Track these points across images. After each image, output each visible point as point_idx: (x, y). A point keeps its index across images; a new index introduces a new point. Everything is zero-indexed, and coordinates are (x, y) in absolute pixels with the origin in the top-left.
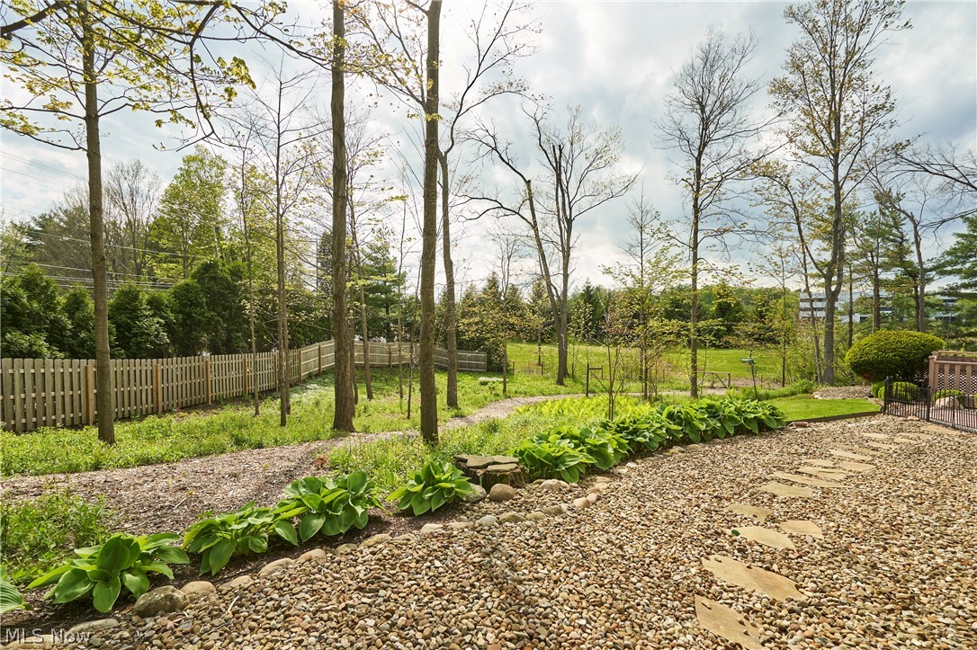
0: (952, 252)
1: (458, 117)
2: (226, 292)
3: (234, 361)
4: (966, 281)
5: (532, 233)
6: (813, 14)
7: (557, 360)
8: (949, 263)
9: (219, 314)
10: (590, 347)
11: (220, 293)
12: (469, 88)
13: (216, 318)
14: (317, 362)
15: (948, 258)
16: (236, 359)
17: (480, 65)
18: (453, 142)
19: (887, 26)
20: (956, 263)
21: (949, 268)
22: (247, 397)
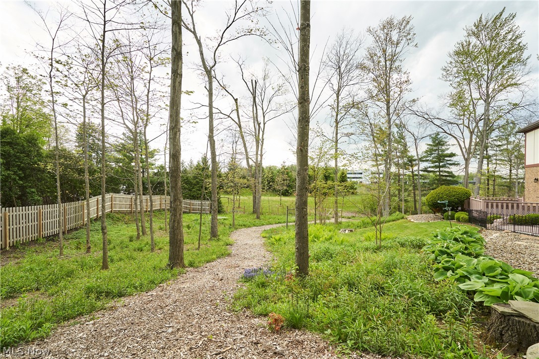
0: (426, 152)
1: (219, 46)
2: (22, 155)
3: (30, 212)
4: (432, 165)
5: (239, 129)
6: (378, 33)
7: (252, 204)
8: (424, 157)
9: (15, 173)
10: (270, 197)
11: (15, 156)
12: (227, 28)
13: (13, 176)
14: (96, 210)
15: (425, 154)
16: (32, 210)
17: (236, 14)
18: (216, 62)
19: (408, 44)
20: (427, 157)
21: (424, 159)
22: (42, 240)
